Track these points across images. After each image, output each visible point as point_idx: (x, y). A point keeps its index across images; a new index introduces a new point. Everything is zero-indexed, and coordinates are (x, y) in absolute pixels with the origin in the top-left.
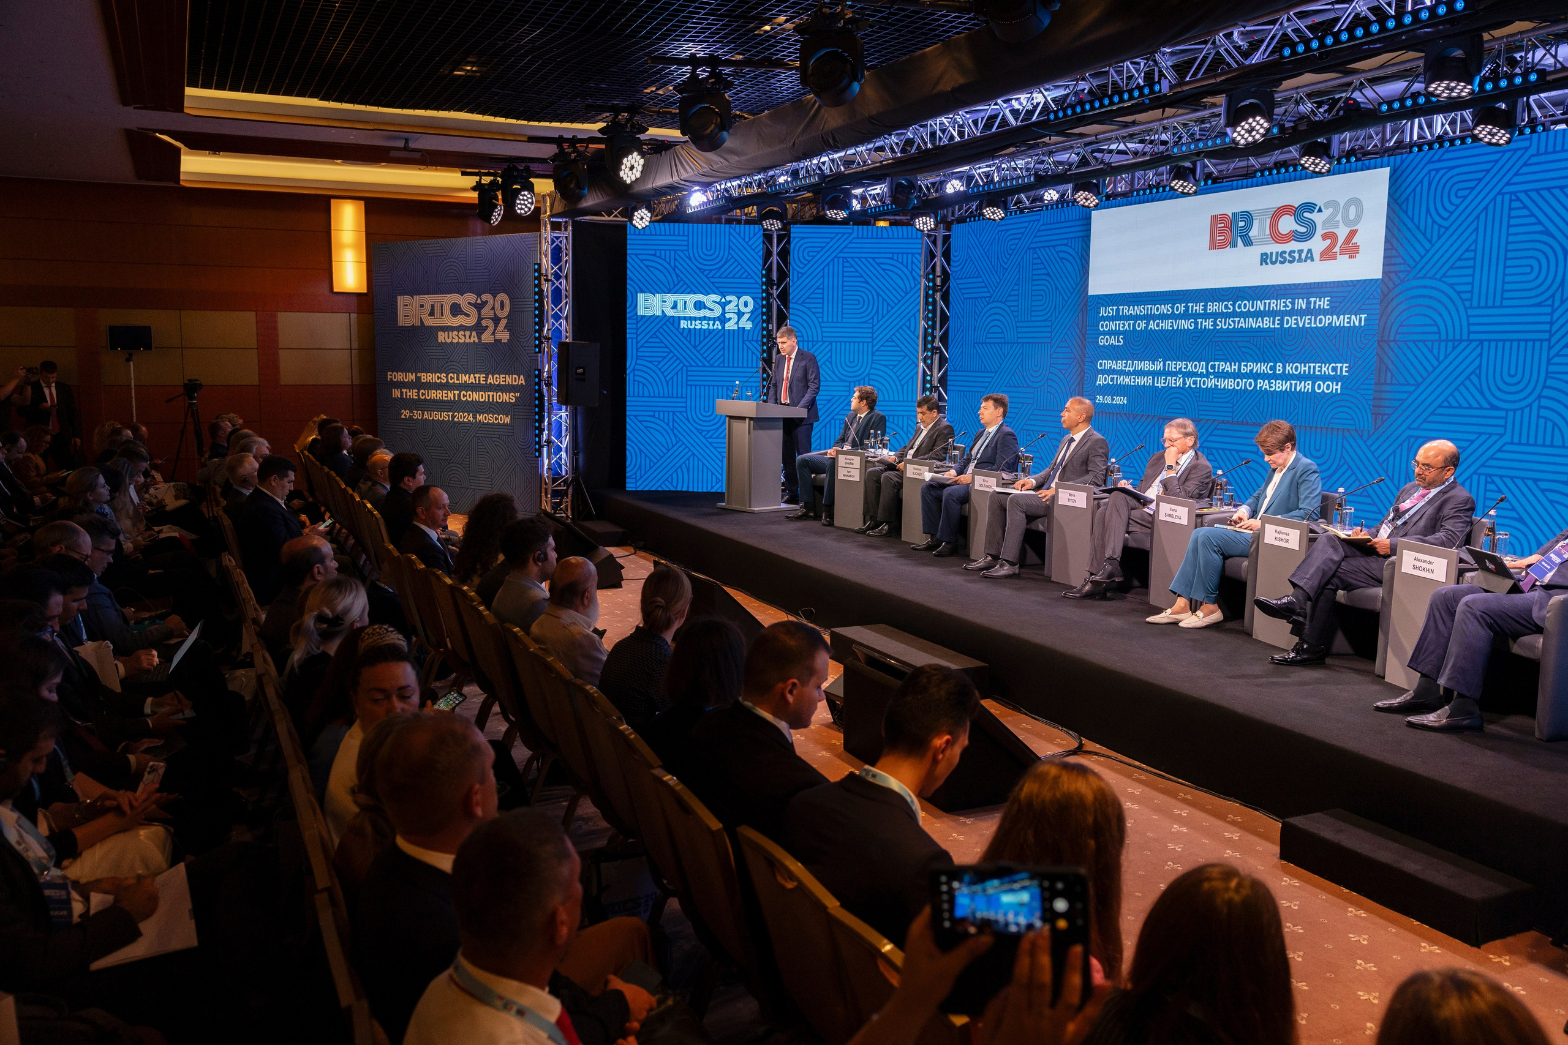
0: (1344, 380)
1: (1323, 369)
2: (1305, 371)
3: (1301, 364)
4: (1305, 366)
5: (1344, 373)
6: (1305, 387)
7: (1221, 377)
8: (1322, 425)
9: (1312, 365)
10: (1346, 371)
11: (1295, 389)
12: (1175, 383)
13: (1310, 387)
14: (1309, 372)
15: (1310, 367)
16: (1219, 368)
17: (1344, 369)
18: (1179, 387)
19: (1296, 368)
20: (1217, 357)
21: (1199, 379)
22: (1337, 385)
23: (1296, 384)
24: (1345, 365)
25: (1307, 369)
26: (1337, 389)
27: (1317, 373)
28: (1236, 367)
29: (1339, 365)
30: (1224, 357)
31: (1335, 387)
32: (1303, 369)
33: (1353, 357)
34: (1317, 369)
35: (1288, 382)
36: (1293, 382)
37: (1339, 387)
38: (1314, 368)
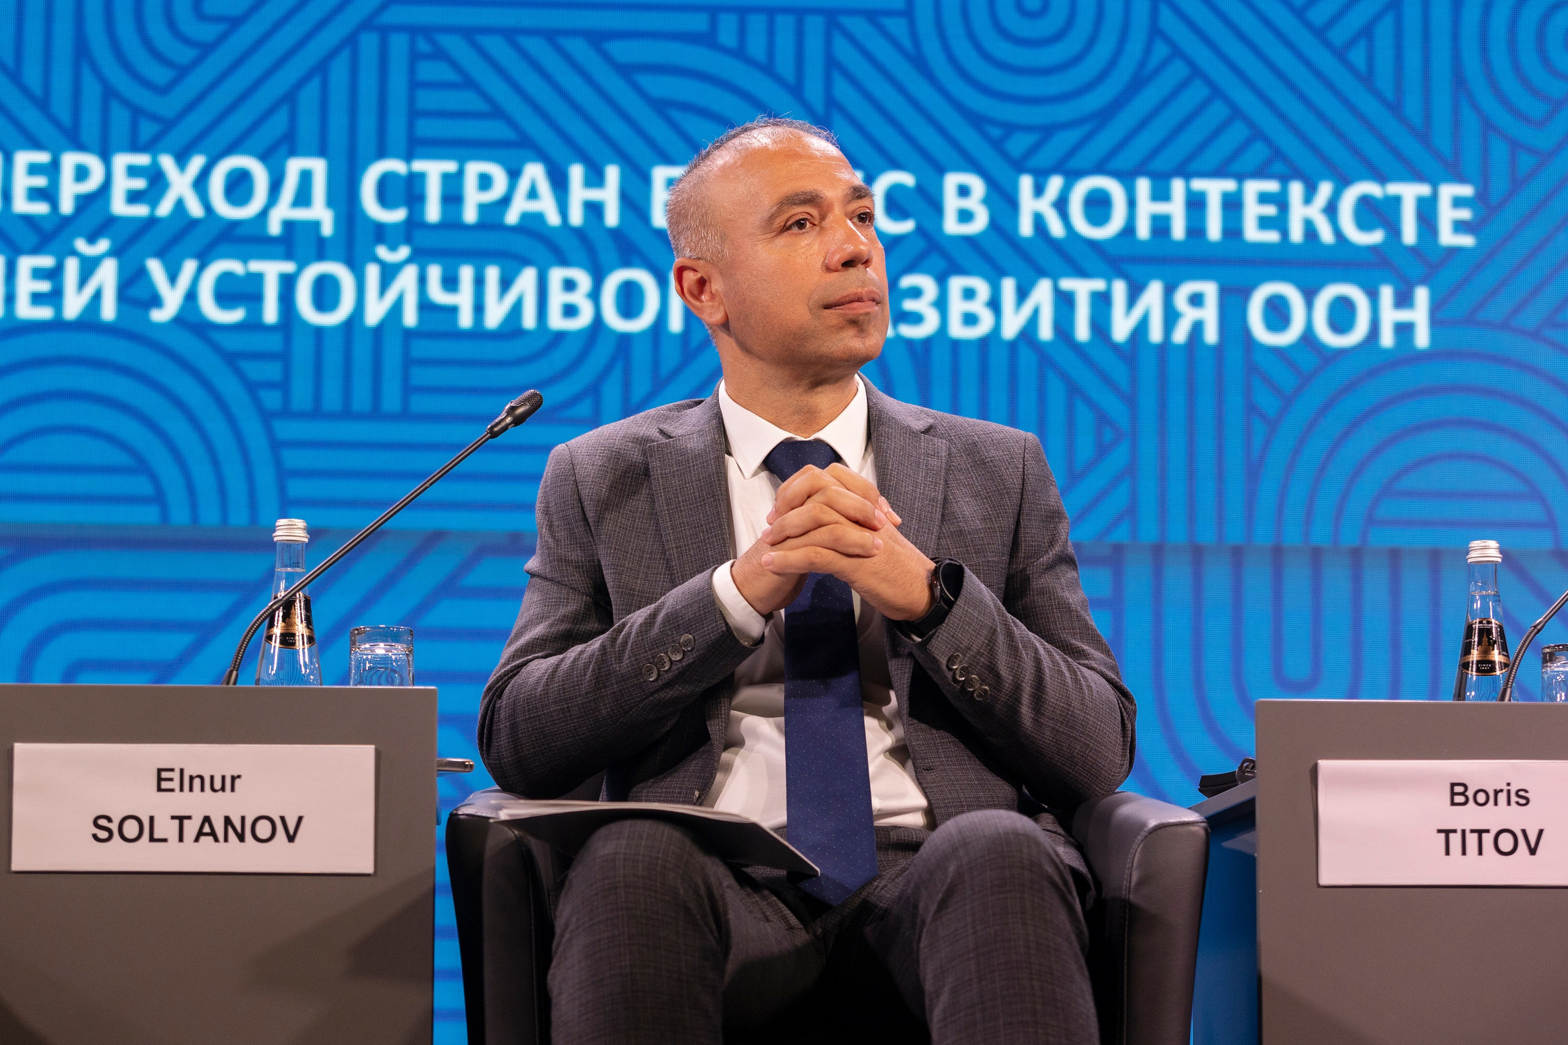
0: (1449, 275)
1: (1298, 213)
2: (1161, 226)
3: (1127, 178)
4: (1161, 194)
5: (1447, 237)
6: (1171, 317)
7: (480, 257)
8: (1321, 535)
9: (1214, 189)
10: (1460, 227)
11: (1100, 326)
12: (54, 297)
13: (1210, 315)
14: (1196, 230)
15: (1196, 204)
16: (452, 197)
17: (1447, 215)
18: (89, 322)
19: (1098, 206)
20: (426, 128)
21: (272, 270)
22: (1403, 300)
23: (1102, 301)
24: (1448, 191)
25: (1176, 209)
26: (1404, 330)
27: (1252, 233)
28: (609, 195)
29: (1410, 193)
30: (497, 130)
31: (1390, 316)
32: (1146, 208)
33: (1499, 150)
34: (1252, 210)
35: (1043, 293)
36: (1082, 289)
37: (1419, 314)
38: (1232, 205)
